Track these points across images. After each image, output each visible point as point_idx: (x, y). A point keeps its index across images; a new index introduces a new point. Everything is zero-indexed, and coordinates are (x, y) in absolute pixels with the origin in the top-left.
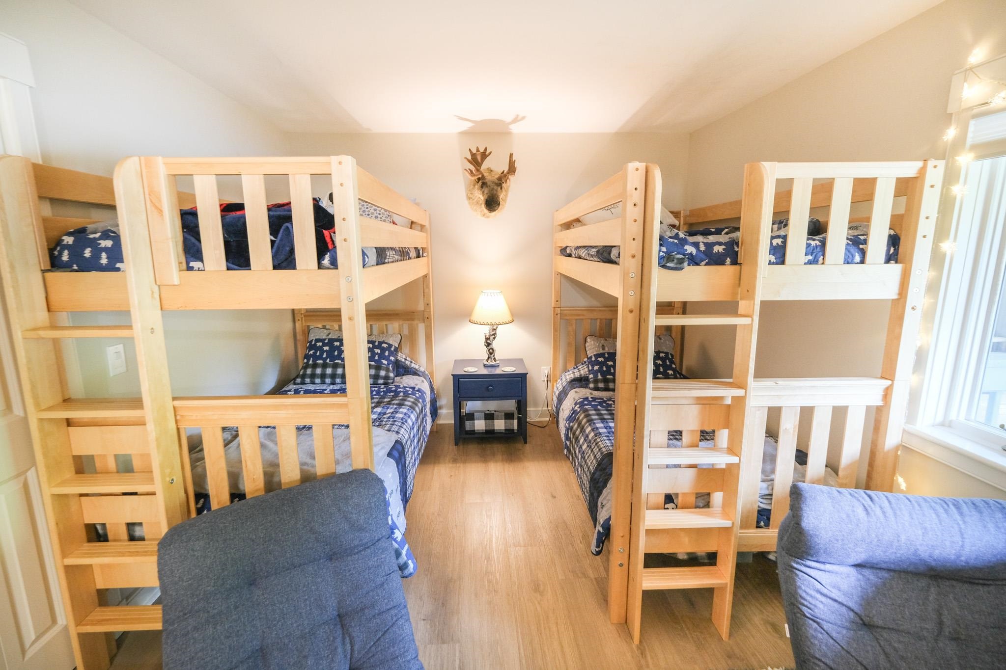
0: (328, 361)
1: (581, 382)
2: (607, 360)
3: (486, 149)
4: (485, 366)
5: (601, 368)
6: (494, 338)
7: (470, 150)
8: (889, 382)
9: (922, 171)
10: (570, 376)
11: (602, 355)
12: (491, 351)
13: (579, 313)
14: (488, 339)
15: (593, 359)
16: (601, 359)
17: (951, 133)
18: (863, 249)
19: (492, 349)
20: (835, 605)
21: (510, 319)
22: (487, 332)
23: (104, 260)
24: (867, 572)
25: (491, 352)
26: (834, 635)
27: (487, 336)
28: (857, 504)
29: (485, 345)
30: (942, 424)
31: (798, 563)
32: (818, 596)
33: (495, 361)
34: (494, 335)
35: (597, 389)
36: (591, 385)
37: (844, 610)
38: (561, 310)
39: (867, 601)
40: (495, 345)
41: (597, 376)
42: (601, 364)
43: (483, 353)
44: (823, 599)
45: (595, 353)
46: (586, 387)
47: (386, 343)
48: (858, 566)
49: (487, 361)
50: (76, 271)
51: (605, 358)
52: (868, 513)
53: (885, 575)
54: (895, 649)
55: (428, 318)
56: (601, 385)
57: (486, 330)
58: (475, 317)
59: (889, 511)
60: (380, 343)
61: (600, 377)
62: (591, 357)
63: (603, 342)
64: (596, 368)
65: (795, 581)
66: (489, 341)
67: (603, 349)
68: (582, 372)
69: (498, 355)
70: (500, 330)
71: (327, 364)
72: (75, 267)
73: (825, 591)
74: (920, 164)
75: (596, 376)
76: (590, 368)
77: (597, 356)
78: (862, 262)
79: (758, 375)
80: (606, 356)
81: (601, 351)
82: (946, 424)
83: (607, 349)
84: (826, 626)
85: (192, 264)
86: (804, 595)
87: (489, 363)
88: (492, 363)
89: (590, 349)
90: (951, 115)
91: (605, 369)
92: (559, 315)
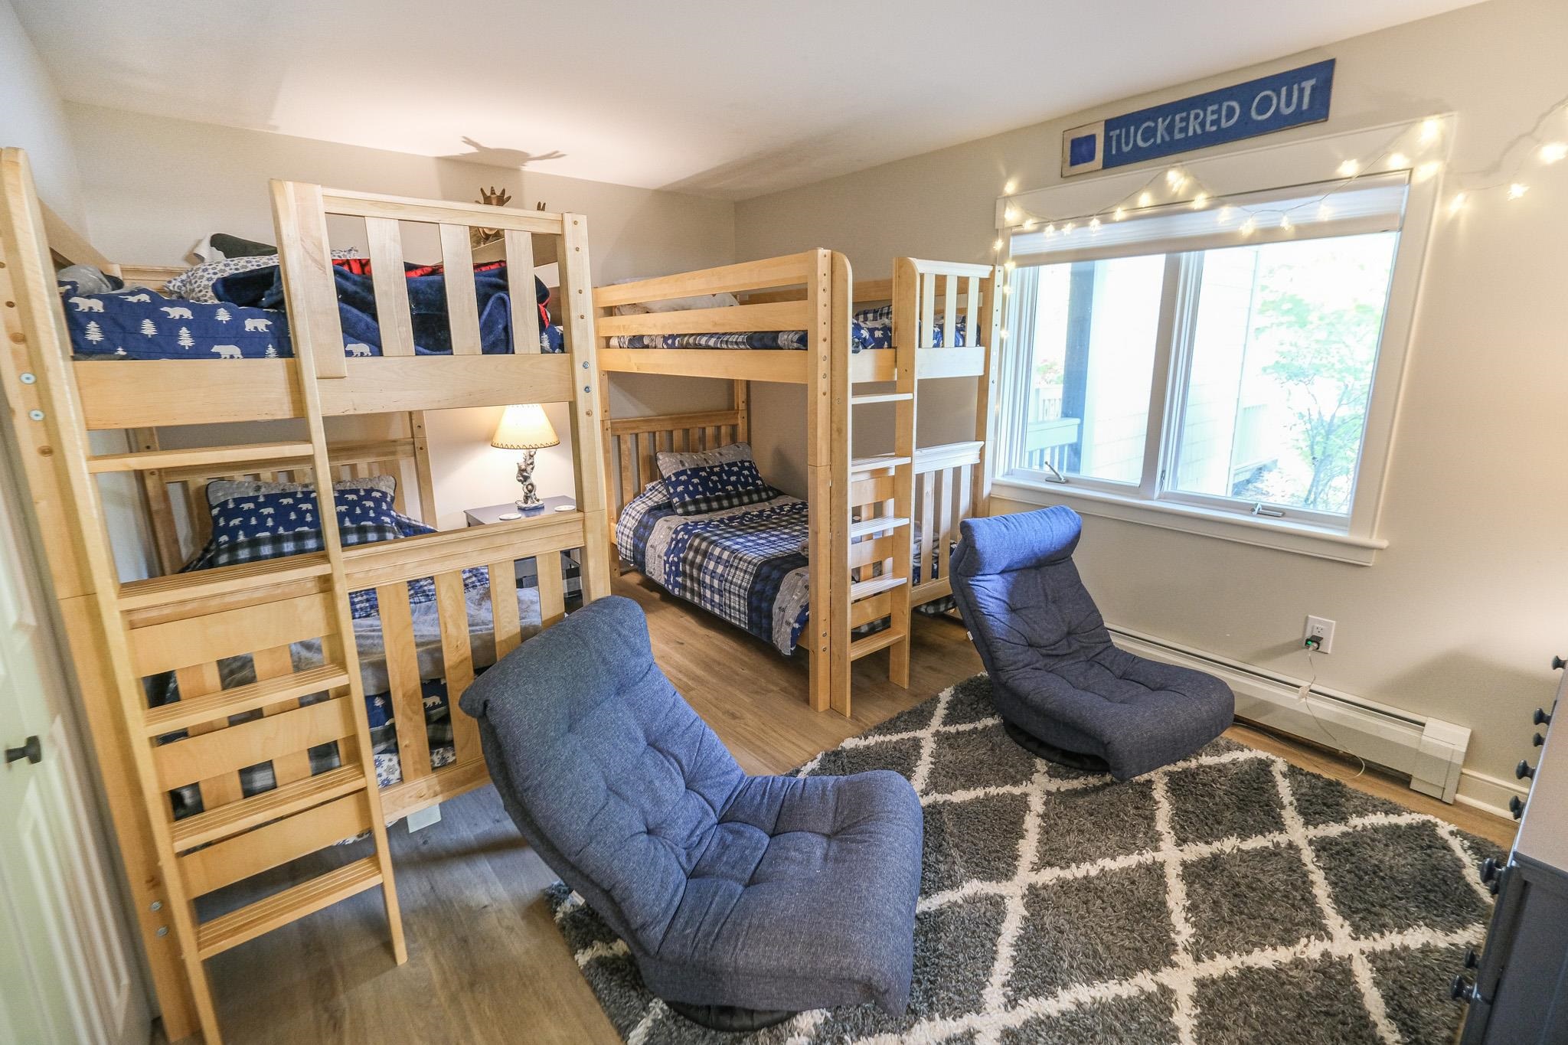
0: (281, 531)
1: (664, 509)
2: (690, 477)
3: (503, 192)
4: (521, 509)
5: (686, 488)
6: (532, 469)
7: (482, 190)
8: (983, 443)
9: (993, 273)
10: (640, 507)
11: (683, 472)
12: (530, 487)
13: (634, 425)
14: (525, 470)
15: (673, 479)
16: (683, 478)
17: (999, 245)
18: (962, 335)
19: (532, 485)
20: (998, 601)
21: (553, 439)
22: (521, 461)
23: (186, 340)
24: (1005, 575)
25: (530, 491)
26: (1002, 620)
27: (523, 467)
28: (1000, 524)
29: (519, 481)
30: (1008, 474)
31: (973, 580)
32: (988, 598)
33: (538, 500)
34: (532, 464)
35: (687, 513)
36: (680, 511)
37: (1002, 603)
38: (611, 423)
39: (1011, 594)
40: (534, 478)
41: (684, 498)
42: (686, 483)
43: (519, 490)
44: (991, 600)
45: (674, 472)
46: (674, 513)
47: (378, 491)
48: (1002, 573)
49: (526, 502)
50: (122, 358)
51: (687, 475)
52: (1007, 529)
53: (1015, 574)
54: (1031, 619)
55: (421, 449)
56: (691, 508)
57: (519, 457)
58: (498, 440)
59: (1017, 524)
60: (369, 492)
61: (687, 499)
62: (670, 477)
63: (679, 457)
64: (680, 489)
65: (973, 594)
66: (525, 474)
67: (683, 465)
68: (655, 499)
69: (540, 493)
70: (540, 457)
71: (281, 536)
72: (121, 352)
73: (991, 594)
74: (991, 268)
75: (682, 498)
76: (672, 491)
77: (677, 475)
78: (964, 345)
79: (918, 447)
80: (689, 473)
81: (681, 468)
82: (1010, 473)
83: (687, 465)
84: (997, 616)
85: (350, 347)
86: (980, 601)
87: (530, 504)
88: (534, 505)
89: (666, 468)
90: (997, 230)
91: (691, 488)
92: (610, 430)
